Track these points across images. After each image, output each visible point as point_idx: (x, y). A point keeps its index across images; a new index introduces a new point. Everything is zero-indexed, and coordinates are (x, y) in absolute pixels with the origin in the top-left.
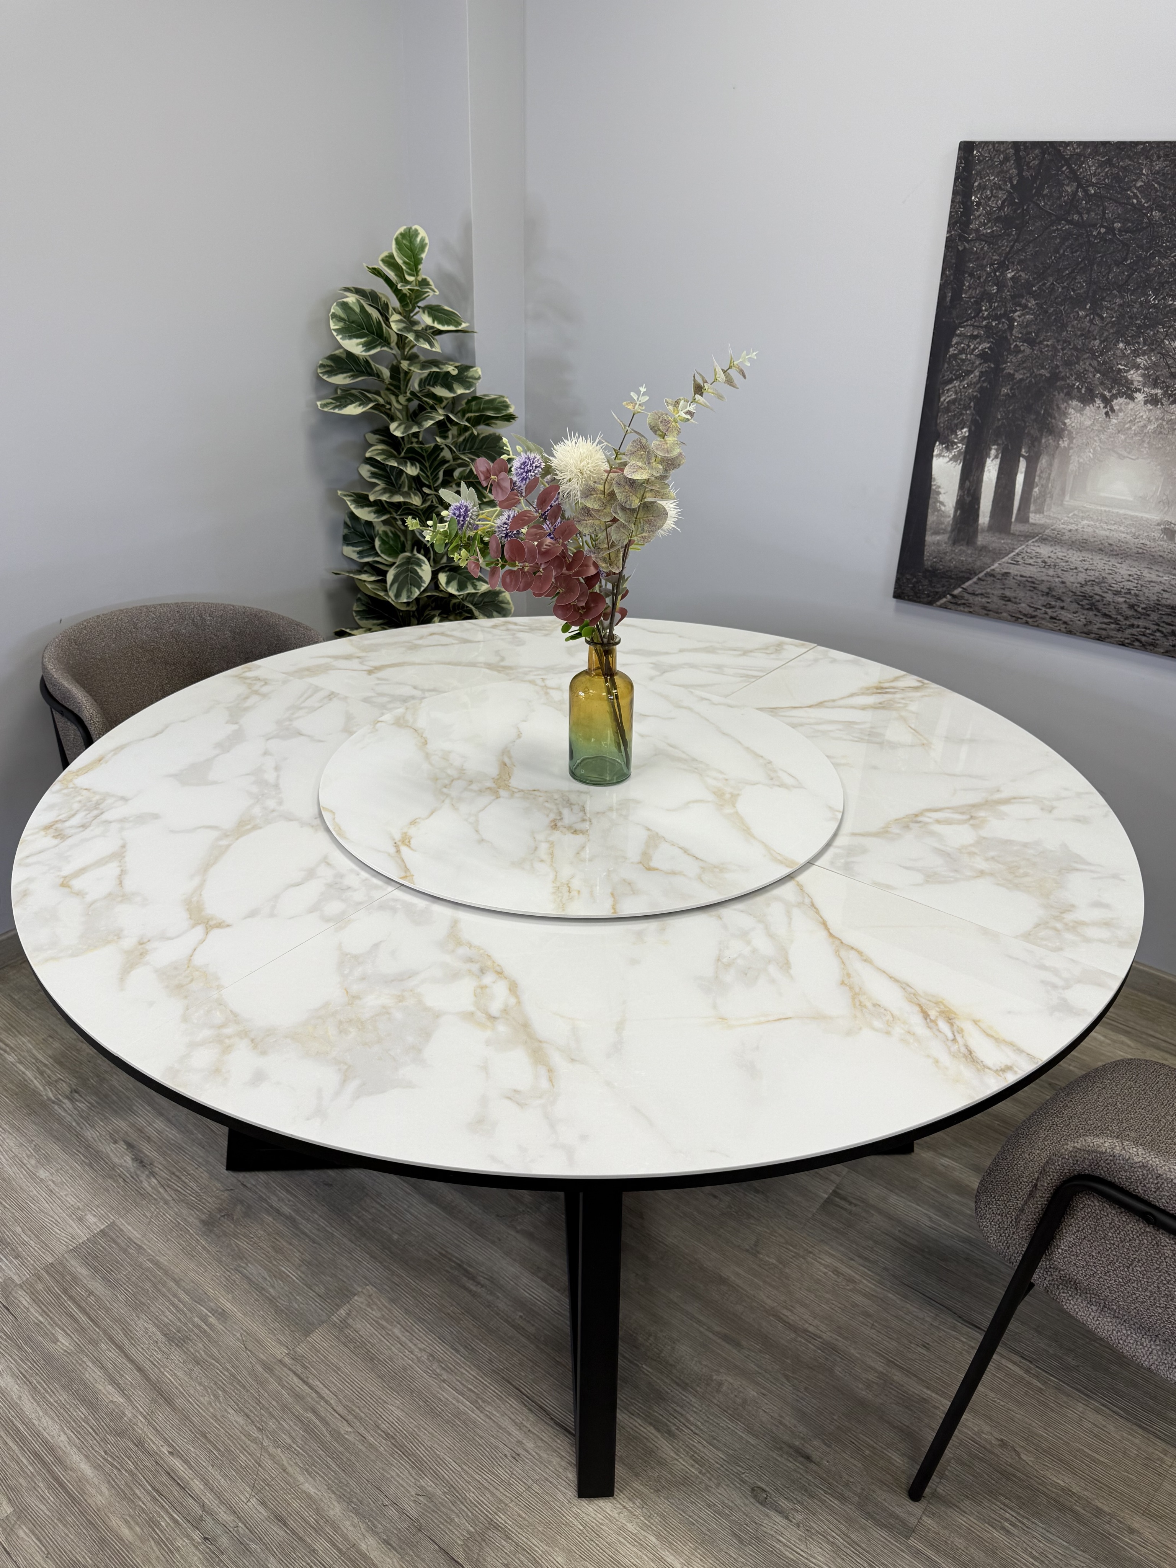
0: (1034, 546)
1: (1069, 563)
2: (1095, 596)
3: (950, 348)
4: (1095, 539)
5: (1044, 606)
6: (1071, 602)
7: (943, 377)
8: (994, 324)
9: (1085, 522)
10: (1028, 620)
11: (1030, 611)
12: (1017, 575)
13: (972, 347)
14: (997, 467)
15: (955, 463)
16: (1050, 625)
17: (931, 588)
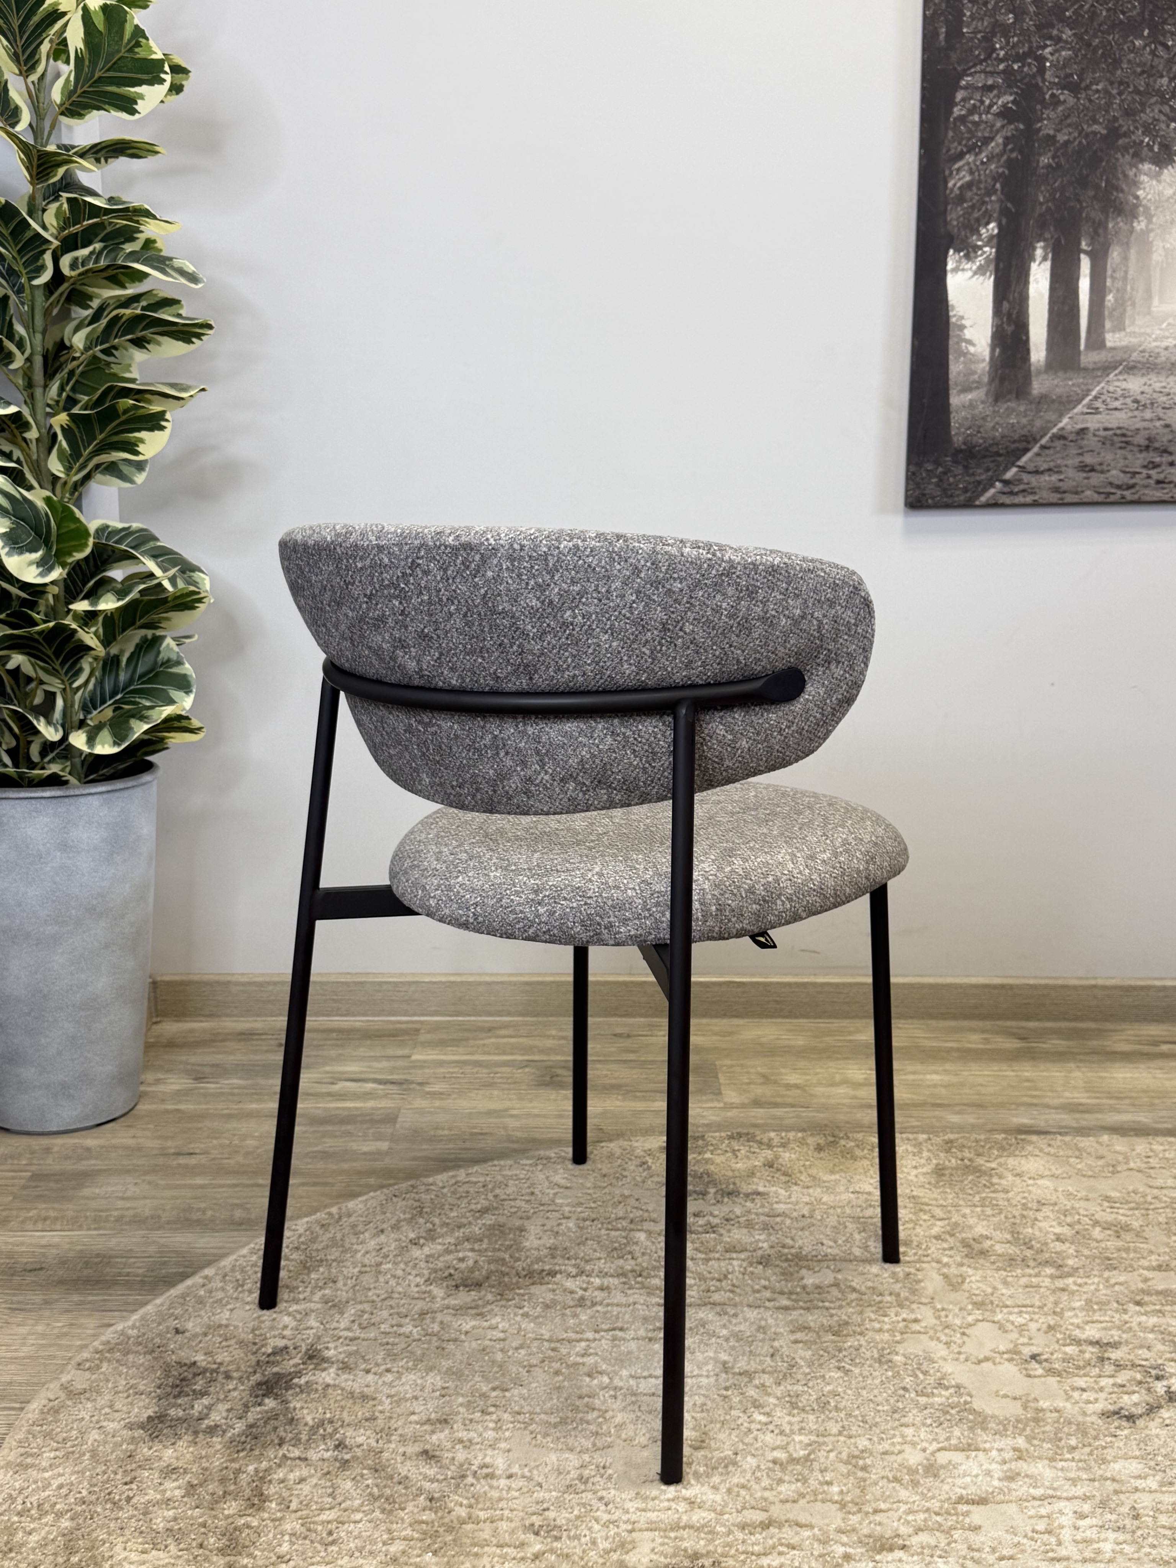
0: (1118, 380)
3: (952, 108)
5: (1145, 467)
7: (949, 150)
8: (1016, 67)
10: (1125, 493)
11: (1126, 479)
12: (1098, 430)
13: (987, 102)
14: (1048, 274)
15: (982, 278)
16: (1157, 495)
17: (967, 478)
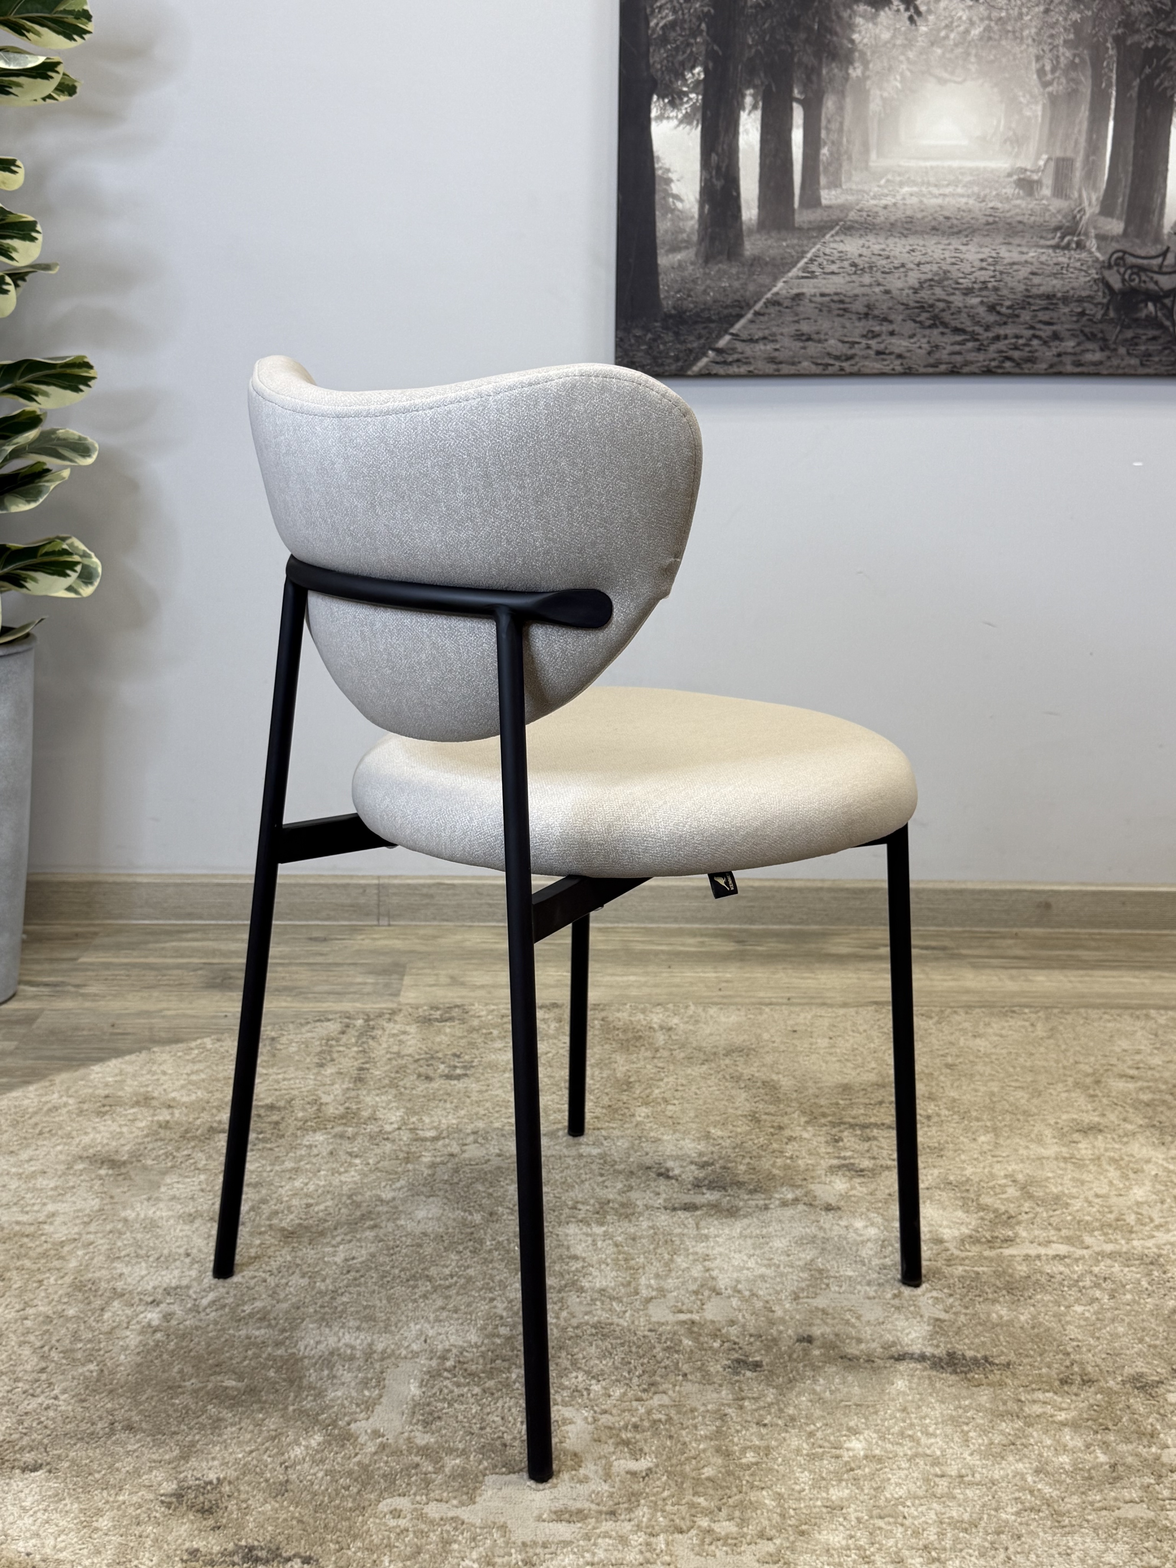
0: (835, 241)
1: (892, 259)
2: (938, 304)
4: (924, 214)
5: (864, 336)
6: (904, 320)
9: (906, 189)
10: (844, 364)
11: (844, 349)
12: (815, 295)
14: (758, 125)
15: (688, 127)
16: (878, 366)
17: (678, 346)
